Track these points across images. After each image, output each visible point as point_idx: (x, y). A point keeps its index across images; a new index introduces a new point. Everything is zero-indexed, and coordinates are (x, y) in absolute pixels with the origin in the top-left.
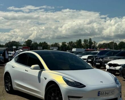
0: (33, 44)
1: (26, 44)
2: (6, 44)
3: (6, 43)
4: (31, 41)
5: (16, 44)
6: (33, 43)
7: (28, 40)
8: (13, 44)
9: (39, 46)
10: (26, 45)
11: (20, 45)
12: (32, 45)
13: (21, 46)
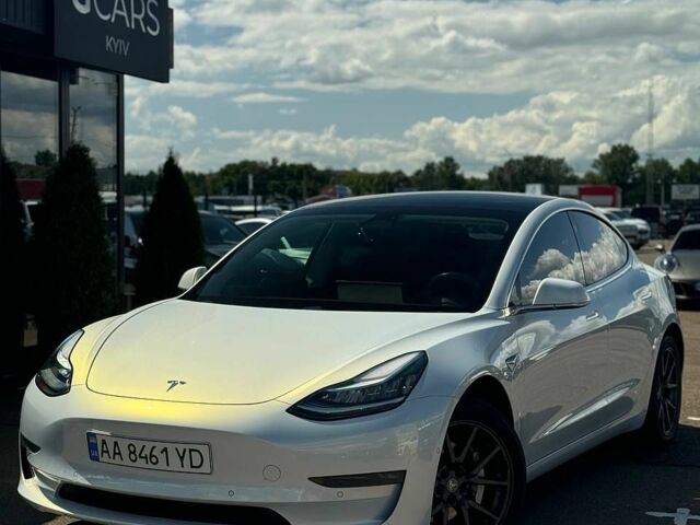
0: (641, 170)
1: (604, 171)
2: (490, 174)
3: (491, 168)
4: (630, 155)
5: (547, 169)
6: (642, 163)
7: (615, 149)
8: (530, 172)
9: (681, 181)
10: (605, 178)
11: (568, 175)
12: (637, 175)
13: (573, 181)
